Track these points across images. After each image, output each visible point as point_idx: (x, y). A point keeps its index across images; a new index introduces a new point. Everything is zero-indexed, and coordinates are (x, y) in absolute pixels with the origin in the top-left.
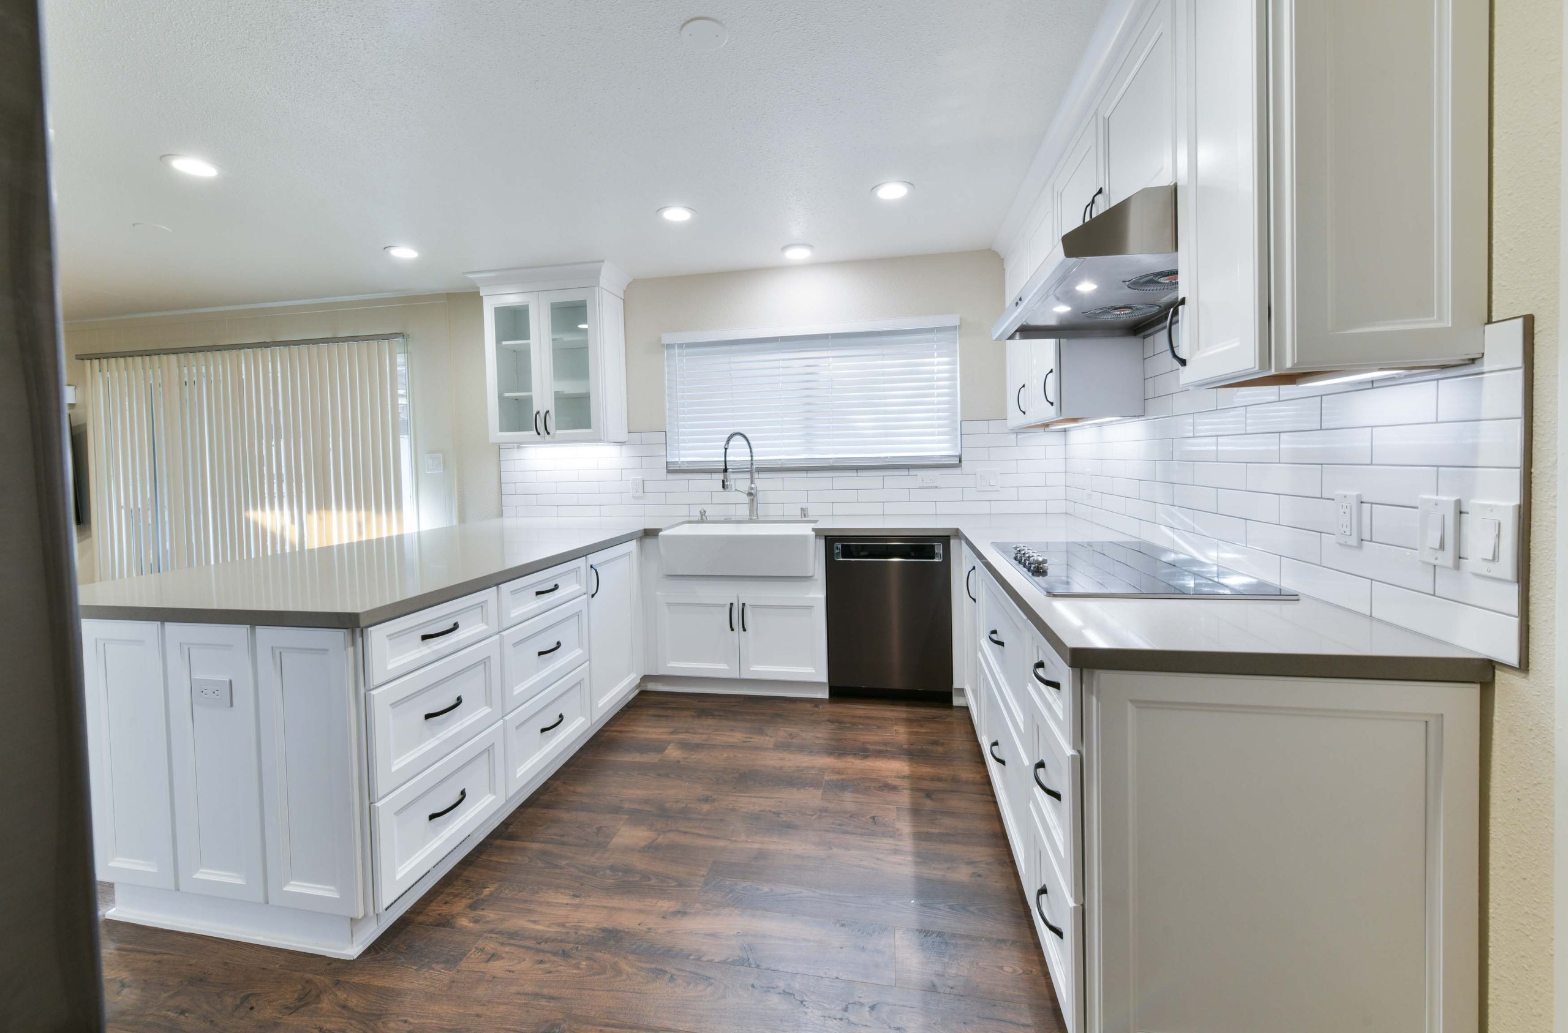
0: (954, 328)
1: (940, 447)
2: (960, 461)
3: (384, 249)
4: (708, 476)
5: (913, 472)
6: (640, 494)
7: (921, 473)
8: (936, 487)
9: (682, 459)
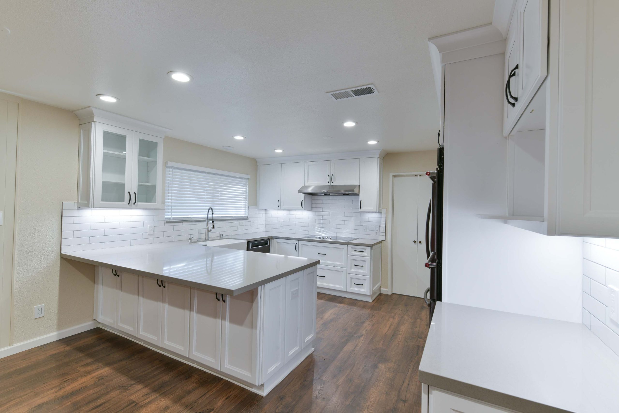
0: (248, 179)
1: (242, 213)
2: (248, 218)
3: (97, 95)
4: (181, 224)
5: (239, 221)
6: (152, 233)
7: (241, 221)
8: (243, 226)
9: (173, 217)
